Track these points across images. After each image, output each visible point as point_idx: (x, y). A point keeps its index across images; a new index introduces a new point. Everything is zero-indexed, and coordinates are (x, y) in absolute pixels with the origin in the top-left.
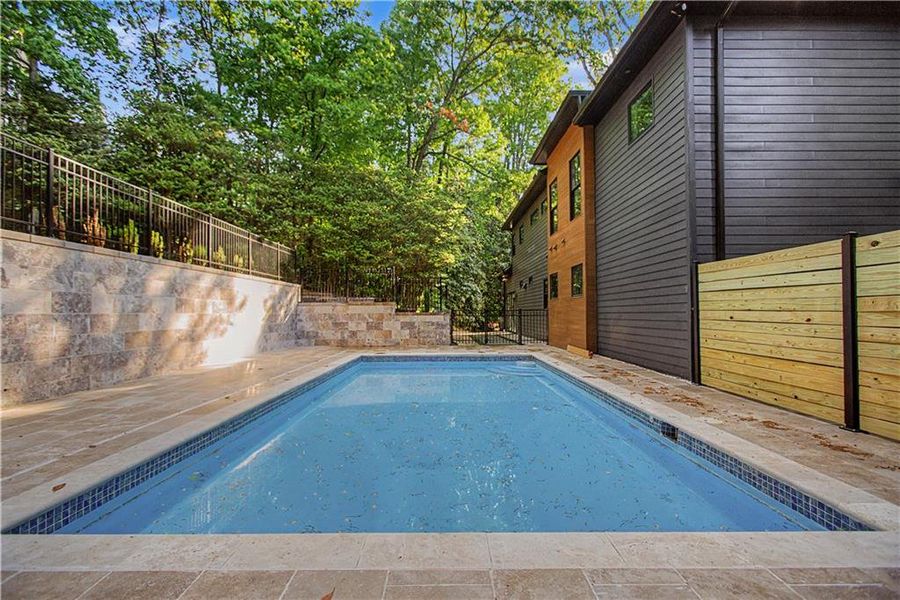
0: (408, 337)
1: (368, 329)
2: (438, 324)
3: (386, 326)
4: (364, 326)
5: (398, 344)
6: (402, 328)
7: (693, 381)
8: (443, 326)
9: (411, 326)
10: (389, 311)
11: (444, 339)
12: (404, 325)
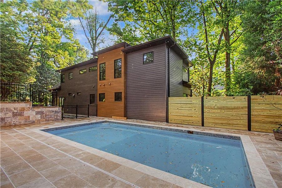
0: (40, 118)
1: (13, 116)
2: (56, 112)
3: (26, 113)
4: (10, 114)
5: (34, 122)
6: (36, 114)
7: (167, 122)
8: (58, 112)
9: (42, 113)
10: (28, 106)
11: (58, 118)
12: (37, 113)
